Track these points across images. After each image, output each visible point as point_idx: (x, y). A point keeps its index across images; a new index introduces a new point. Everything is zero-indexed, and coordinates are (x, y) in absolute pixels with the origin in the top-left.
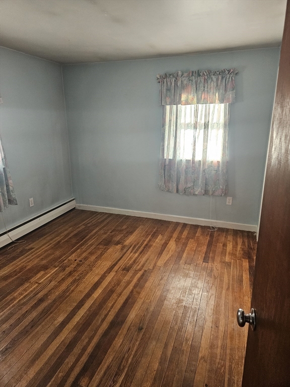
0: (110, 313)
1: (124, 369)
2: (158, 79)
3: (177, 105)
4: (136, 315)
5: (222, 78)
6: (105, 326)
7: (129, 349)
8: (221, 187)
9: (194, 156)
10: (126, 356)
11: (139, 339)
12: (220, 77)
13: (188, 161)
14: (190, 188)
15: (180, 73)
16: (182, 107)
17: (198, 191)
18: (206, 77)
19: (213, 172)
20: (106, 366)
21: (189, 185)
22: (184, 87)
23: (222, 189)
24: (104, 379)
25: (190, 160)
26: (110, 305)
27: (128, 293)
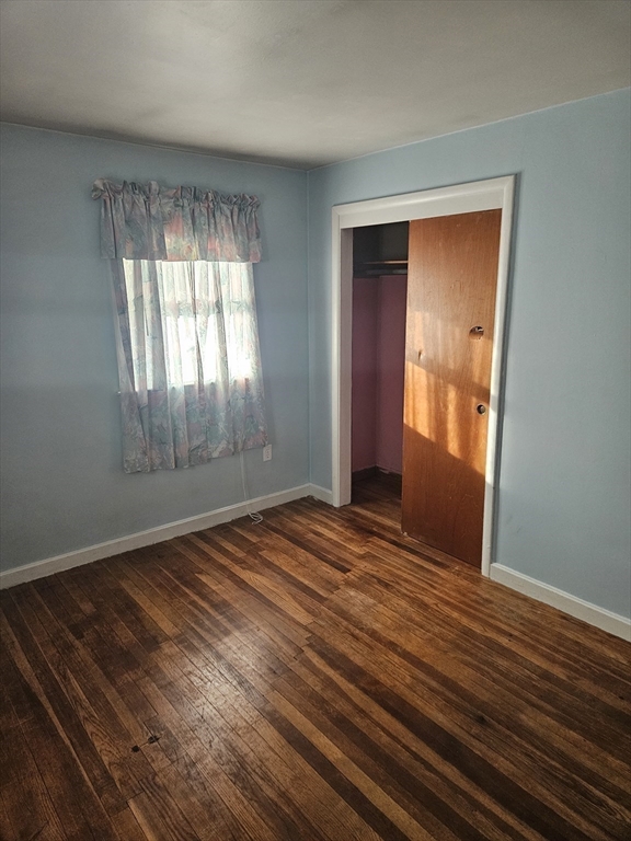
0: (414, 749)
1: (573, 780)
2: (96, 189)
3: (152, 259)
4: (441, 711)
5: (240, 210)
6: (449, 770)
7: (529, 756)
8: (261, 428)
9: (200, 374)
10: (543, 765)
11: (508, 732)
12: (236, 210)
13: (188, 389)
14: (198, 447)
15: (154, 186)
16: (163, 266)
17: (219, 449)
18: (211, 205)
19: (241, 403)
20: (561, 805)
21: (196, 443)
22: (165, 220)
23: (264, 433)
24: (592, 818)
25: (192, 386)
26: (385, 739)
27: (365, 697)
